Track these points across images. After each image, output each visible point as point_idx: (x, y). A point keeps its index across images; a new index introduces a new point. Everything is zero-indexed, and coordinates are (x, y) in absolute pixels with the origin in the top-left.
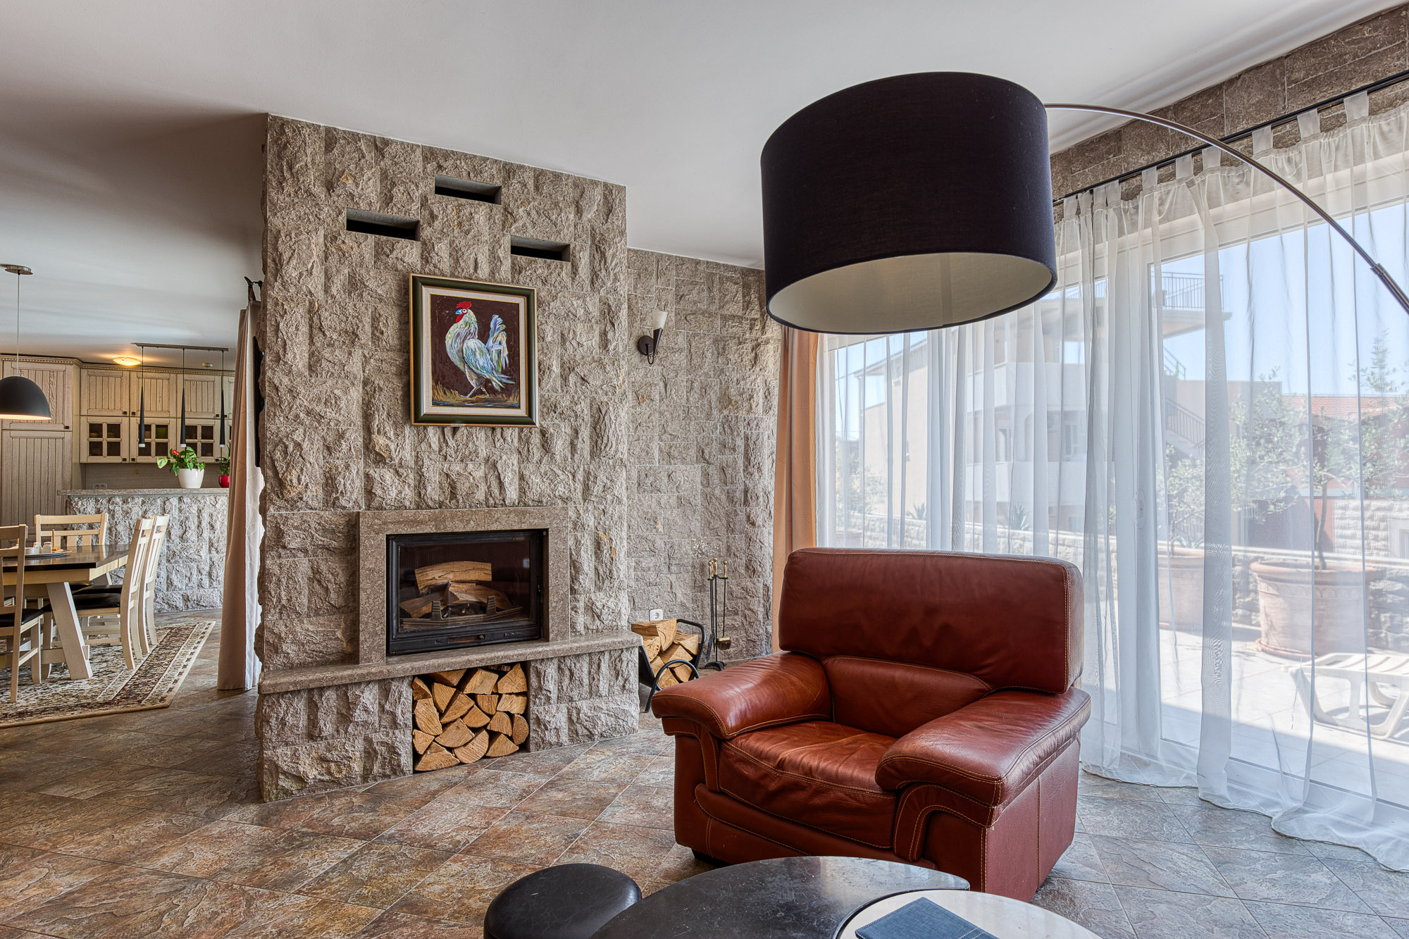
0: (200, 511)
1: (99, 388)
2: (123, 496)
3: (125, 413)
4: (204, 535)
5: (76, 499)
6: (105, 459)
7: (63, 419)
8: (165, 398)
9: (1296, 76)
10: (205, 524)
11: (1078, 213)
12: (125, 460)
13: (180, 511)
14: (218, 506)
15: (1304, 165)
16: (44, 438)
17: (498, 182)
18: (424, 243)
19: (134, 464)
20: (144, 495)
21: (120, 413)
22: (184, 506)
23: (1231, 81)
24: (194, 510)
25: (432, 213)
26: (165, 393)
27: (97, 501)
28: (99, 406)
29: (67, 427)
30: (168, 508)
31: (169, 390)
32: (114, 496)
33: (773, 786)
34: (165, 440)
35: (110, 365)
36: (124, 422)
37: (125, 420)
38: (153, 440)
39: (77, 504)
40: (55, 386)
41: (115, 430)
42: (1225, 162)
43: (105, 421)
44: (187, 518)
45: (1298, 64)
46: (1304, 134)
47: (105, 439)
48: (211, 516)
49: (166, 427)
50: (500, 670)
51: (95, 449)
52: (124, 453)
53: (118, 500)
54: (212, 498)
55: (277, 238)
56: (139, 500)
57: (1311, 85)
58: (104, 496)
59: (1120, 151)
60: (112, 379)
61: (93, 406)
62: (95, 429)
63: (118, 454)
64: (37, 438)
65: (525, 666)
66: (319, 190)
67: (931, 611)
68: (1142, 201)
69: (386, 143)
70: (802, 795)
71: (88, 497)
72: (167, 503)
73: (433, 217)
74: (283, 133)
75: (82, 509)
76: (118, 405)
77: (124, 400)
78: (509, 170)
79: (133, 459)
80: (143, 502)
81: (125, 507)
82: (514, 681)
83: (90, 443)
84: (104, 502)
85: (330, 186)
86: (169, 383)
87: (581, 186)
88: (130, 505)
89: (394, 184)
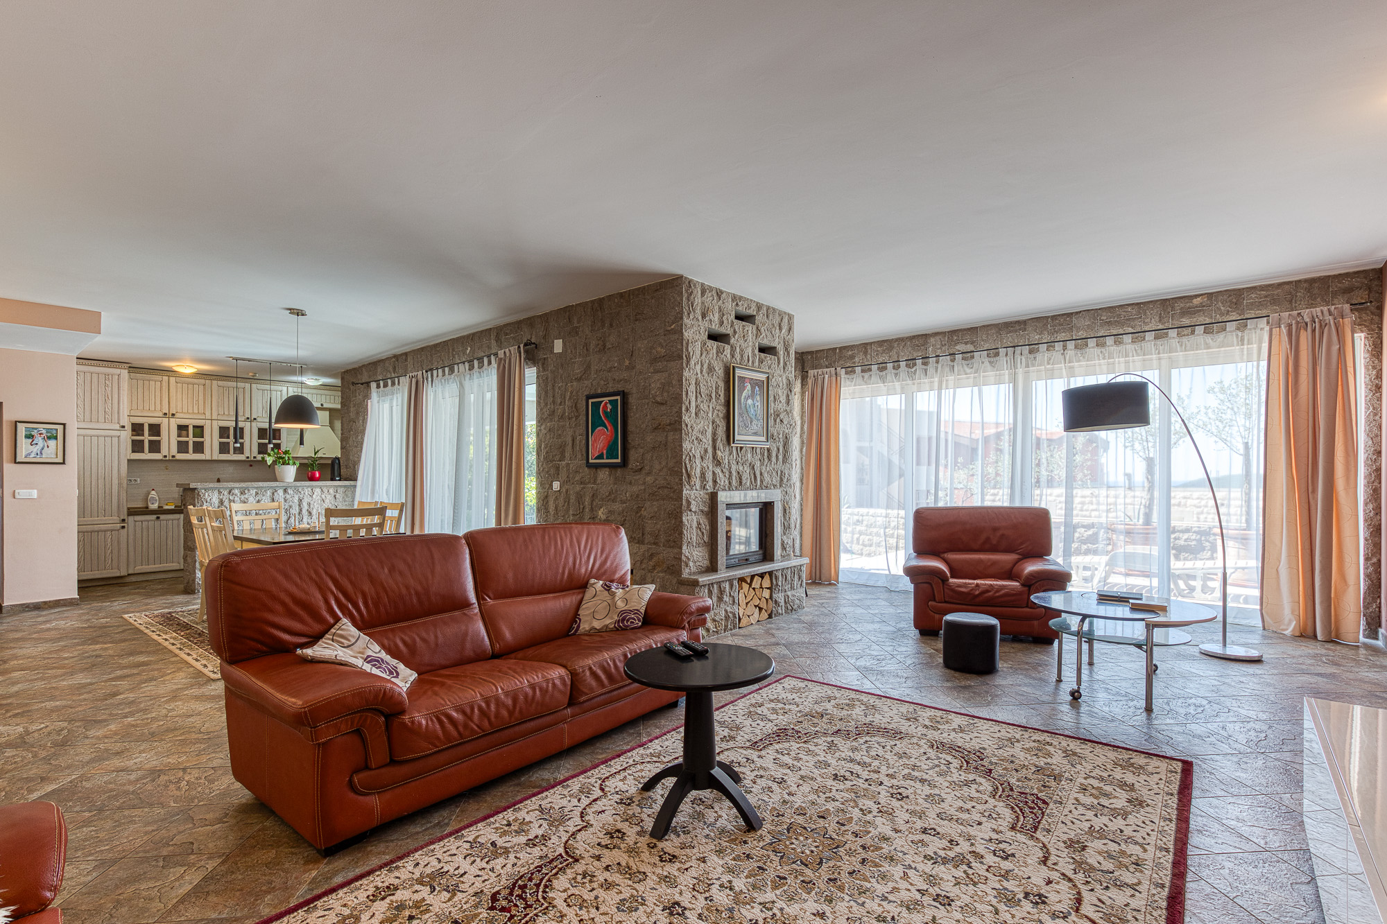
0: (300, 501)
1: (140, 390)
2: (240, 488)
3: (165, 414)
4: (304, 520)
5: (203, 491)
6: (146, 455)
7: (119, 419)
8: (201, 402)
9: (1103, 318)
10: (304, 511)
11: (1007, 355)
12: (165, 456)
13: (285, 501)
14: (314, 496)
15: (1107, 355)
16: (101, 436)
17: (755, 313)
18: (732, 347)
19: (174, 460)
20: (257, 488)
21: (161, 415)
22: (288, 496)
23: (1077, 313)
24: (296, 500)
25: (735, 330)
26: (201, 397)
27: (220, 493)
28: (140, 407)
29: (123, 427)
30: (276, 499)
31: (204, 395)
32: (234, 488)
33: (977, 592)
34: (201, 440)
35: (169, 372)
36: (164, 422)
37: (165, 420)
38: (191, 439)
39: (204, 495)
40: (110, 389)
41: (155, 429)
42: (1076, 347)
43: (146, 421)
44: (291, 507)
45: (1104, 314)
46: (1108, 344)
47: (146, 438)
48: (309, 504)
49: (202, 427)
50: (762, 576)
51: (137, 446)
52: (164, 450)
53: (236, 491)
54: (310, 489)
55: (687, 344)
56: (253, 492)
57: (1109, 323)
58: (226, 488)
59: (1025, 330)
60: (152, 383)
61: (135, 406)
62: (137, 429)
63: (159, 451)
64: (94, 436)
65: (770, 573)
66: (700, 318)
67: (995, 529)
68: (1039, 356)
69: (722, 292)
70: (990, 594)
71: (213, 489)
72: (276, 494)
73: (735, 332)
74: (690, 287)
75: (208, 500)
76: (158, 407)
77: (164, 402)
78: (759, 307)
79: (173, 456)
80: (257, 493)
81: (243, 497)
82: (766, 583)
83: (133, 441)
84: (226, 493)
85: (704, 316)
86: (204, 388)
87: (782, 314)
88: (246, 496)
89: (723, 315)
